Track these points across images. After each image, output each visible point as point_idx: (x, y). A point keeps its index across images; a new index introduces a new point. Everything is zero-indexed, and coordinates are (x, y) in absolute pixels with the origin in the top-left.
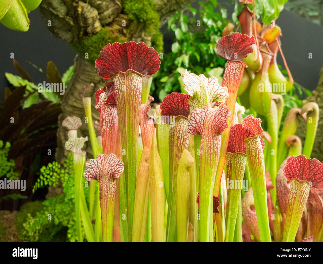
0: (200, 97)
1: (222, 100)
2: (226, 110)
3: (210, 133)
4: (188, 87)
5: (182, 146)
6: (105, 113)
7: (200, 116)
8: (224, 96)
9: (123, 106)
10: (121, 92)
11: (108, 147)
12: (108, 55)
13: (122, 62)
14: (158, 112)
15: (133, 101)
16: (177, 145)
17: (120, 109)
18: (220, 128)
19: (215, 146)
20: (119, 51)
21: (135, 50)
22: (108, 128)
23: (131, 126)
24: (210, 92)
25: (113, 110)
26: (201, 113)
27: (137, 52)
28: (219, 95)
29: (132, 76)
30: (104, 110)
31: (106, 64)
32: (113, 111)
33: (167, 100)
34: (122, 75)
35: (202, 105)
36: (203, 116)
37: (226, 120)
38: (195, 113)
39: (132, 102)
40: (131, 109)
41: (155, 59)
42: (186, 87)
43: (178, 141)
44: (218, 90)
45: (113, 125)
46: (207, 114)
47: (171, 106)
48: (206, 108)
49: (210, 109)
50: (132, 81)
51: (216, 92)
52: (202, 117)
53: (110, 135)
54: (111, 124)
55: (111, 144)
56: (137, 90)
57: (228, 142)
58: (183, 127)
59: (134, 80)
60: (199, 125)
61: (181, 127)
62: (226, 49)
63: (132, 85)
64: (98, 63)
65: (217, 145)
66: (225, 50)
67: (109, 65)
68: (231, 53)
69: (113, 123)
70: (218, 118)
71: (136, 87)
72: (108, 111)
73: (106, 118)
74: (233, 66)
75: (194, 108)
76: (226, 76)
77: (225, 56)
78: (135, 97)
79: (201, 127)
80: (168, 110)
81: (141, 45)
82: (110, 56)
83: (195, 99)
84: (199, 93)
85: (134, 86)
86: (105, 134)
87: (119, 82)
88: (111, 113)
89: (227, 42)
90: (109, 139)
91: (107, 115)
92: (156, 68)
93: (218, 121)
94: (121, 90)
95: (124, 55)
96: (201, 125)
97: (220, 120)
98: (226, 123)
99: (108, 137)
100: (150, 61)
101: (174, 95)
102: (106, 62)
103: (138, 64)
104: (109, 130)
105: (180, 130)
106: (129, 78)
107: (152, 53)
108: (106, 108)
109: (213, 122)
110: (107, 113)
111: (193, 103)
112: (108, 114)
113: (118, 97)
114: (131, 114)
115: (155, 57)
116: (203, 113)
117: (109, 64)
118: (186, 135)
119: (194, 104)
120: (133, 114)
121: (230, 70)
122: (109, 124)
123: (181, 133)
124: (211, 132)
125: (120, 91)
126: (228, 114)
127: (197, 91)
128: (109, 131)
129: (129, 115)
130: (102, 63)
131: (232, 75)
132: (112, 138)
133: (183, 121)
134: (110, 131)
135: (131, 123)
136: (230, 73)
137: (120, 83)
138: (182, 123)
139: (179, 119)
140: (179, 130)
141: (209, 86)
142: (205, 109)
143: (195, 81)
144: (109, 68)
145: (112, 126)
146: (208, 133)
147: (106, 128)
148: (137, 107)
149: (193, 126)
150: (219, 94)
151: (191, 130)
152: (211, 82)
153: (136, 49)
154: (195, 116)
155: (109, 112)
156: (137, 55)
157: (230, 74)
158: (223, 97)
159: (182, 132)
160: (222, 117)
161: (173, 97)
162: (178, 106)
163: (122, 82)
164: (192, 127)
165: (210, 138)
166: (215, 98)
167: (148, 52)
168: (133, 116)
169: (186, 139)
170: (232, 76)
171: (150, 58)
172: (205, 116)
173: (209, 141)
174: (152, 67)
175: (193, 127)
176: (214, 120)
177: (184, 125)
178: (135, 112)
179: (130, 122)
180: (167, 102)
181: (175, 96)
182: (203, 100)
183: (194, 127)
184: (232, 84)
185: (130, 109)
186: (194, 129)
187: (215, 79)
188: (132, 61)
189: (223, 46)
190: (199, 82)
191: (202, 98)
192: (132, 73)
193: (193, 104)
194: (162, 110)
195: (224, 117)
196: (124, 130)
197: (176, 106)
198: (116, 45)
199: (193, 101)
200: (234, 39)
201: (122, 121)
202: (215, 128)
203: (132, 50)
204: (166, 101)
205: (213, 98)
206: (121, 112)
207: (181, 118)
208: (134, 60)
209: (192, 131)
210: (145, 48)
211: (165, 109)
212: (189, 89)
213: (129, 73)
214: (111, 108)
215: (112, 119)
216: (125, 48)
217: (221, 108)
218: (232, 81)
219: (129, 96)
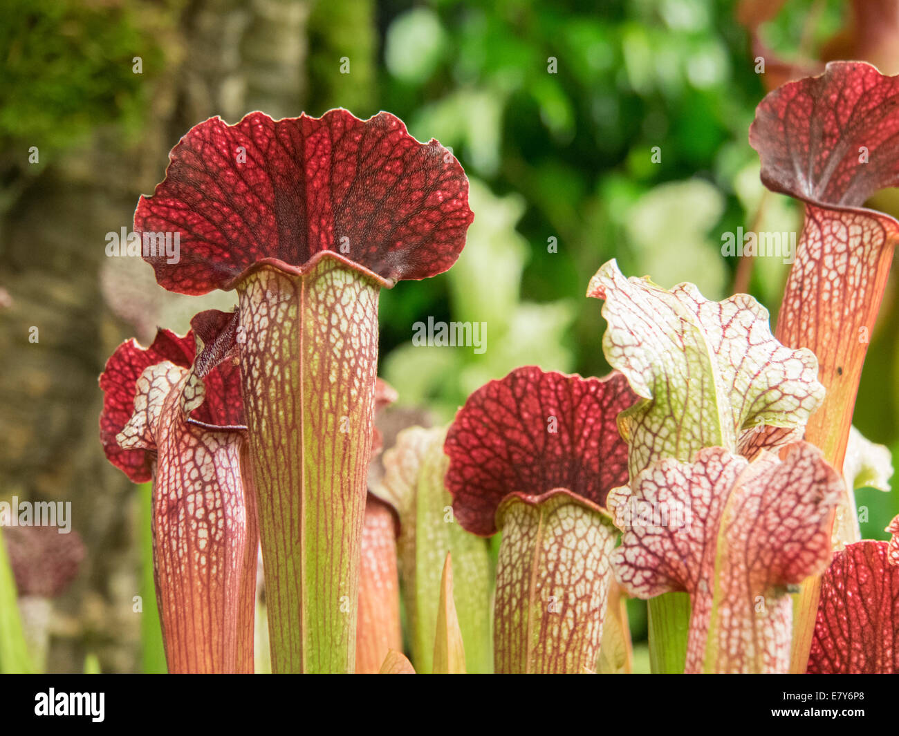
0: (682, 400)
1: (791, 417)
2: (821, 474)
3: (739, 587)
4: (628, 352)
5: (570, 655)
6: (182, 472)
7: (688, 501)
8: (801, 399)
9: (284, 441)
10: (277, 368)
11: (200, 654)
12: (206, 172)
13: (276, 213)
14: (410, 469)
15: (335, 414)
16: (541, 651)
17: (269, 453)
18: (792, 561)
19: (766, 650)
20: (265, 155)
21: (349, 154)
22: (201, 552)
23: (323, 542)
24: (730, 374)
25: (221, 458)
26: (690, 482)
27: (360, 162)
28: (775, 395)
29: (333, 286)
30: (179, 455)
31: (193, 218)
32: (225, 463)
33: (482, 407)
34: (283, 282)
35: (694, 444)
36: (700, 498)
37: (818, 524)
38: (661, 482)
39: (331, 420)
40: (329, 458)
41: (447, 200)
42: (618, 351)
43: (544, 628)
44: (773, 365)
45: (225, 535)
46: (718, 488)
47: (504, 437)
48: (715, 458)
49: (733, 464)
50: (331, 310)
51: (762, 377)
52: (697, 502)
53: (207, 586)
54: (213, 530)
55: (215, 638)
56: (357, 358)
57: (810, 634)
58: (574, 551)
59: (343, 307)
60: (680, 545)
61: (563, 551)
62: (802, 145)
63: (334, 331)
64: (154, 215)
65: (771, 647)
66: (793, 150)
67: (207, 224)
68: (822, 164)
69: (225, 523)
70: (777, 512)
71: (355, 341)
72: (199, 462)
73: (190, 498)
74: (834, 235)
75: (654, 457)
76: (801, 289)
77: (793, 180)
78: (349, 396)
79: (691, 553)
80: (488, 459)
81: (378, 128)
82: (214, 177)
83: (659, 411)
84: (677, 383)
85: (345, 336)
86: (182, 585)
87: (268, 315)
88: (216, 473)
89: (805, 111)
90: (206, 611)
91: (193, 482)
92: (446, 242)
93: (780, 524)
94: (276, 357)
95: (288, 177)
96: (693, 546)
97: (791, 522)
98: (819, 538)
99: (197, 600)
100: (422, 207)
101: (521, 382)
102: (191, 208)
103: (360, 225)
104: (203, 561)
105: (556, 567)
106: (317, 294)
107: (435, 167)
108: (187, 447)
109: (751, 531)
110: (194, 474)
111: (649, 430)
112: (200, 477)
113: (259, 392)
114: (327, 484)
115: (445, 190)
116: (699, 484)
117: (209, 219)
118: (587, 598)
119: (655, 435)
120: (337, 479)
121: (823, 255)
122: (203, 533)
123: (562, 585)
124: (743, 579)
125: (269, 364)
126: (829, 491)
127: (670, 372)
128: (204, 571)
129: (315, 487)
130: (174, 215)
131: (832, 282)
132: (220, 604)
133: (571, 521)
134: (209, 568)
135: (326, 529)
136: (819, 273)
137: (272, 322)
138: (565, 532)
139: (550, 510)
140: (551, 566)
141: (725, 347)
142: (711, 464)
143: (657, 317)
144: (208, 236)
145: (219, 543)
146: (730, 586)
147: (189, 555)
148: (354, 443)
149: (652, 548)
150: (776, 387)
151: (638, 568)
152: (735, 324)
153: (355, 148)
154: (662, 496)
155: (203, 470)
156: (358, 177)
157: (820, 280)
158: (797, 402)
159: (565, 582)
160: (800, 508)
161: (518, 391)
162: (540, 442)
163: (281, 315)
164: (644, 552)
165: (736, 609)
166: (756, 408)
167: (411, 162)
168: (337, 492)
169: (589, 615)
170: (832, 288)
171: (420, 194)
172: (713, 497)
173: (735, 622)
174: (432, 238)
175: (649, 552)
176: (756, 521)
177: (578, 540)
178: (345, 473)
179: (322, 525)
180: (485, 420)
181: (529, 387)
182: (696, 416)
183: (654, 554)
184: (832, 330)
185: (319, 458)
186: (656, 562)
187: (755, 309)
188: (328, 207)
189: (785, 132)
190: (678, 327)
191: (692, 409)
192: (336, 268)
193: (649, 437)
194: (454, 461)
195: (811, 507)
196: (290, 562)
197: (532, 438)
198: (253, 127)
199: (648, 423)
200: (841, 95)
201: (278, 518)
202: (762, 561)
203: (334, 150)
204: (480, 413)
205: (746, 409)
206: (273, 468)
207: (561, 506)
208: (339, 201)
209: (648, 574)
210: (398, 144)
211: (468, 452)
212: (633, 362)
213: (321, 271)
214: (213, 447)
215: (218, 504)
216: (298, 140)
217: (791, 461)
218: (831, 314)
219: (319, 386)
